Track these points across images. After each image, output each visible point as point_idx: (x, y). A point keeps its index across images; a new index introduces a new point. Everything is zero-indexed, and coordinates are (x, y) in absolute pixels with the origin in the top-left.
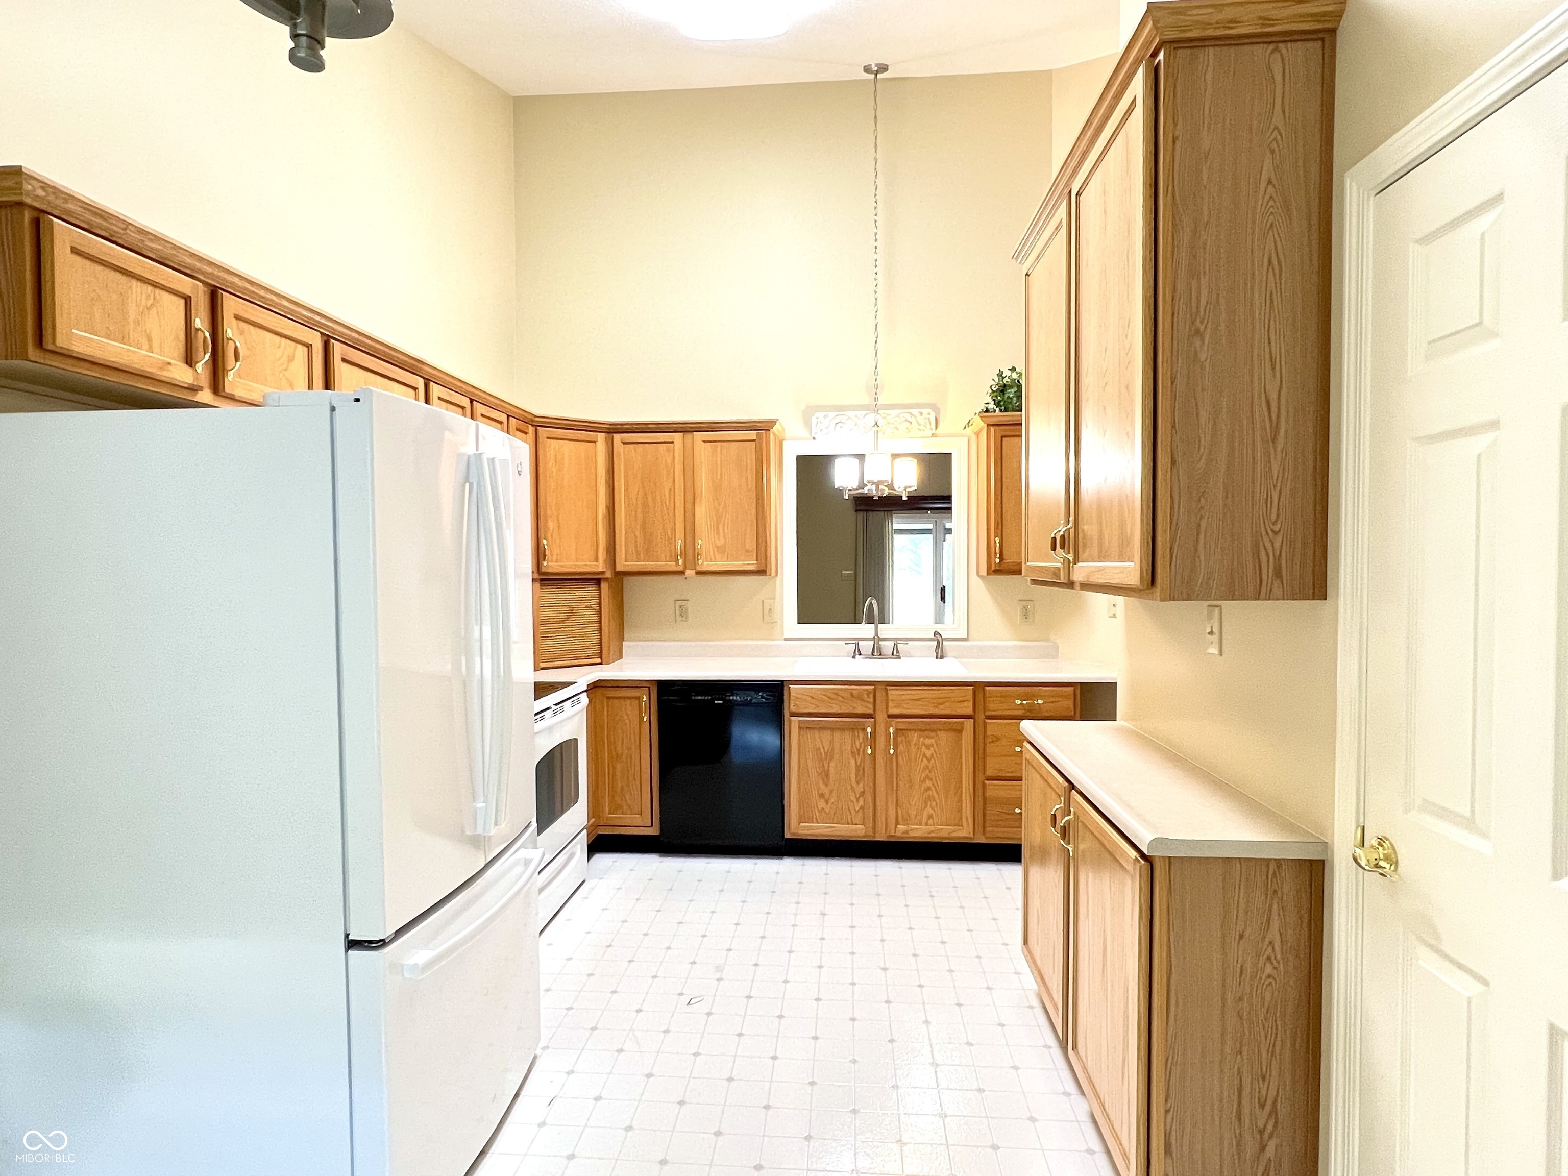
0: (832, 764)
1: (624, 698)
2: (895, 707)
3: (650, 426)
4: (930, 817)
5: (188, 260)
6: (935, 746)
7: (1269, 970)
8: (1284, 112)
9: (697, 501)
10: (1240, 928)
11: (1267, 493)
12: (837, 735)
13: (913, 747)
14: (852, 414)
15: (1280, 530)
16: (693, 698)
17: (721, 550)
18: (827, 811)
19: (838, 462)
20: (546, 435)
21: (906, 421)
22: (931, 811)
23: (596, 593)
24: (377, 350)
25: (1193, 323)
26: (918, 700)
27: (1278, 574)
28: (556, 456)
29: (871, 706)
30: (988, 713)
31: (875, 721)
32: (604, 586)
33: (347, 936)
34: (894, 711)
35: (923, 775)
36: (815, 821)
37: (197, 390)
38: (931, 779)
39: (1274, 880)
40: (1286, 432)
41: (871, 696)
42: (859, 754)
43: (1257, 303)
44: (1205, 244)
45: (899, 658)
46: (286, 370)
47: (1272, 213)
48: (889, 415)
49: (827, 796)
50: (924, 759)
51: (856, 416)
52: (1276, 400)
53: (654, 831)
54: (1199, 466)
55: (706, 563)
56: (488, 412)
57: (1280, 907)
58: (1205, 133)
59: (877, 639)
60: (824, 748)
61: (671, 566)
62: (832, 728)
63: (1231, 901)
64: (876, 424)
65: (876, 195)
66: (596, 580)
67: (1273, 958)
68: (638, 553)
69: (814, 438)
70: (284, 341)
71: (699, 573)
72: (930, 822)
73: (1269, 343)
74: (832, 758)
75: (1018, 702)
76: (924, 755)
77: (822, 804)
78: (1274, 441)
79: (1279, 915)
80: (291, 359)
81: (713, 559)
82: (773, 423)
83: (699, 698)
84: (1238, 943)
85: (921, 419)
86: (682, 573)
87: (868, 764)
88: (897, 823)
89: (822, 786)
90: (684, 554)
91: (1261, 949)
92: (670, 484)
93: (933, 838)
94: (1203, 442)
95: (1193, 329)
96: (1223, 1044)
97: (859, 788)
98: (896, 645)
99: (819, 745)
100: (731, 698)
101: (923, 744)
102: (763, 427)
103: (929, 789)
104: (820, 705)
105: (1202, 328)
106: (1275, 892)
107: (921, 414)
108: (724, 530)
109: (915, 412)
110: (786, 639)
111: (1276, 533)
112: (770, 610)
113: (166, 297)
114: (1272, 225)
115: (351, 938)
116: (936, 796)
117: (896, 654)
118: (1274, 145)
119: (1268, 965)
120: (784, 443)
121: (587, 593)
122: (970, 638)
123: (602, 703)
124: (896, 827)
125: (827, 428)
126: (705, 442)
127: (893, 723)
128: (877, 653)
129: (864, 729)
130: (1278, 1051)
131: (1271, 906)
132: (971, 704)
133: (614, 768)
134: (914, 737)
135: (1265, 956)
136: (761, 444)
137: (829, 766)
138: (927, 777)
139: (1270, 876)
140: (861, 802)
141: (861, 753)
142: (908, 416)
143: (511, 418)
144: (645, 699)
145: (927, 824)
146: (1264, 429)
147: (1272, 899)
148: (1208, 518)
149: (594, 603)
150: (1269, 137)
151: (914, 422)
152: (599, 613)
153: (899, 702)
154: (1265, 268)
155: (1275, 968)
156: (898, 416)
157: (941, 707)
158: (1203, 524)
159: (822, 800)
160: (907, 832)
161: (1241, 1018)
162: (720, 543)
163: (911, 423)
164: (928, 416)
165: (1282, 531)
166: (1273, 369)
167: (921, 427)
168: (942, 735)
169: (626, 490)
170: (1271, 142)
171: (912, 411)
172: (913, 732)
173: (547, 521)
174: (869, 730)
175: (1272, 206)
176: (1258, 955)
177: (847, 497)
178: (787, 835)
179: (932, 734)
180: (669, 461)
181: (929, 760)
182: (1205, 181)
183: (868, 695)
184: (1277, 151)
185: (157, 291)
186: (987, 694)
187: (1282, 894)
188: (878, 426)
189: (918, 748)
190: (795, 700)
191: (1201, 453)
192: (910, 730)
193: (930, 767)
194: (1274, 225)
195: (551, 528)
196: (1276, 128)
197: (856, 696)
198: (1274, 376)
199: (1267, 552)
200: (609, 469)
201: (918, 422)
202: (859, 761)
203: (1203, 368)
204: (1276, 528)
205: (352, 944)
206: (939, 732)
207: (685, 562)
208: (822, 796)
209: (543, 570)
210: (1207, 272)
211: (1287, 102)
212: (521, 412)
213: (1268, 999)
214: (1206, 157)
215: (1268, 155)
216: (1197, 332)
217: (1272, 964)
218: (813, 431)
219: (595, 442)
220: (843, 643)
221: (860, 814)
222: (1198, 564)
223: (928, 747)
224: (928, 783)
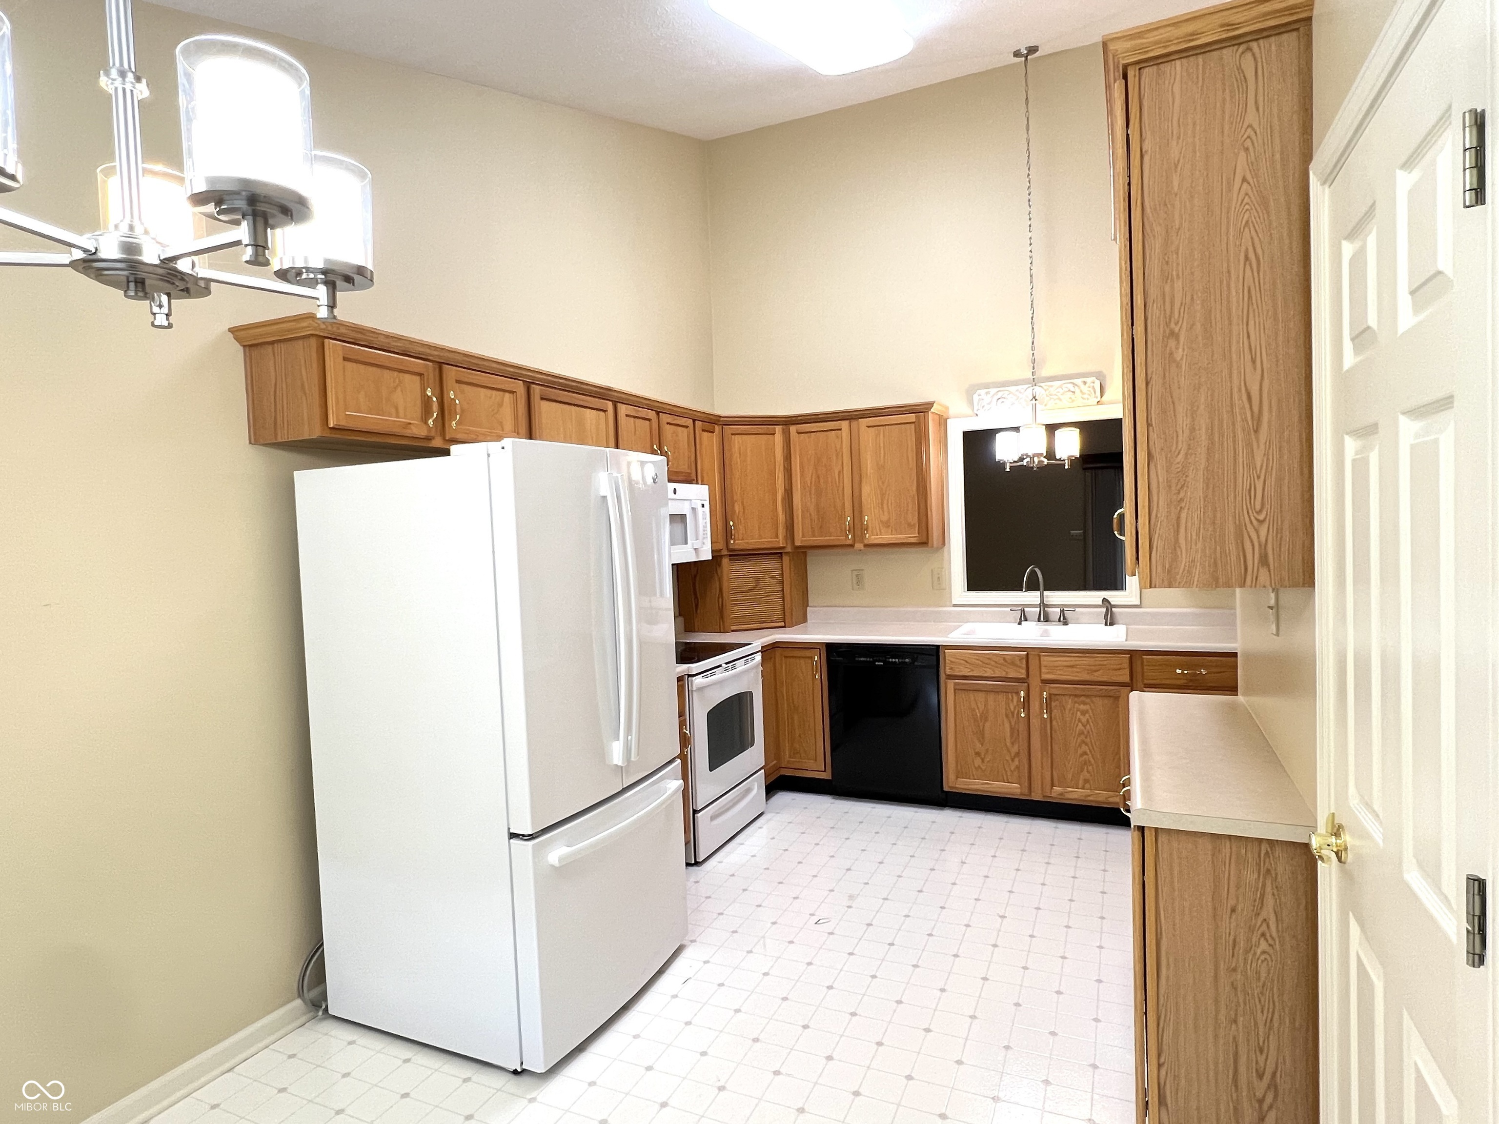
0: (988, 725)
1: (799, 657)
2: (1048, 673)
3: (820, 416)
4: (1086, 781)
5: (421, 349)
6: (1090, 711)
7: (1264, 945)
8: (1258, 109)
9: (864, 480)
10: (1232, 902)
11: (1250, 484)
12: (991, 697)
13: (1067, 712)
14: (1013, 389)
15: (1265, 518)
16: (857, 659)
17: (887, 524)
18: (984, 768)
19: (999, 436)
20: (730, 432)
21: (1069, 391)
22: (1088, 776)
23: (778, 565)
24: (571, 387)
25: (1167, 324)
26: (1072, 667)
27: (1264, 560)
28: (740, 448)
29: (1024, 671)
30: (1146, 682)
31: (1028, 686)
32: (786, 559)
33: (509, 829)
34: (1046, 676)
35: (1079, 741)
36: (971, 777)
37: (430, 439)
38: (1086, 744)
39: (1267, 860)
40: (1269, 422)
41: (1024, 662)
42: (1013, 716)
43: (1234, 299)
44: (1178, 249)
45: (1066, 624)
46: (496, 413)
47: (1247, 210)
48: (1052, 386)
49: (983, 754)
50: (1080, 724)
51: (1017, 390)
52: (1257, 393)
53: (827, 776)
54: (1178, 460)
55: (873, 537)
56: (674, 419)
57: (1274, 887)
58: (1174, 143)
59: (1043, 605)
60: (978, 708)
61: (842, 540)
62: (988, 691)
63: (1221, 875)
64: (1035, 397)
65: (1029, 175)
66: (776, 554)
67: (1268, 935)
68: (813, 532)
69: (977, 415)
70: (494, 393)
71: (866, 546)
72: (1087, 786)
73: (1249, 337)
74: (986, 720)
75: (1178, 671)
76: (1080, 721)
77: (978, 762)
78: (1256, 431)
79: (1273, 894)
80: (500, 405)
81: (879, 533)
82: (931, 404)
83: (862, 659)
84: (1230, 918)
85: (1085, 388)
86: (852, 546)
87: (1022, 727)
88: (1053, 785)
89: (978, 745)
90: (853, 529)
91: (1255, 925)
92: (840, 467)
93: (1092, 801)
94: (1180, 438)
95: (1168, 331)
96: (1217, 1012)
97: (1015, 749)
98: (1062, 611)
99: (973, 705)
100: (890, 660)
101: (1078, 710)
102: (921, 410)
103: (1085, 753)
104: (973, 668)
105: (1176, 330)
106: (1268, 871)
107: (1085, 383)
108: (888, 507)
109: (1078, 381)
110: (955, 606)
111: (1261, 522)
112: (939, 578)
113: (407, 377)
114: (1247, 222)
115: (512, 831)
116: (1093, 761)
117: (1064, 621)
118: (1248, 142)
119: (1262, 941)
120: (948, 421)
121: (770, 564)
122: (1143, 604)
123: (781, 660)
124: (1052, 788)
125: (989, 404)
126: (868, 427)
127: (1047, 689)
128: (1044, 618)
129: (1018, 693)
130: (1276, 1025)
131: (1264, 886)
132: (1127, 671)
133: (792, 719)
134: (1069, 703)
135: (1260, 932)
136: (919, 426)
137: (984, 726)
138: (1083, 742)
139: (1262, 855)
140: (1016, 762)
141: (1015, 716)
142: (1071, 387)
143: (697, 422)
144: (816, 659)
145: (1083, 788)
146: (1245, 420)
147: (1265, 878)
148: (1188, 509)
149: (776, 574)
150: (1242, 136)
151: (1077, 390)
152: (782, 582)
153: (1050, 669)
154: (1242, 263)
155: (1270, 945)
156: (1061, 387)
157: (1096, 674)
158: (1183, 515)
159: (979, 759)
160: (1061, 794)
161: (1236, 989)
162: (885, 518)
163: (1074, 392)
164: (1092, 384)
165: (1267, 520)
166: (1254, 361)
167: (1086, 396)
168: (1099, 702)
169: (802, 475)
170: (1245, 141)
171: (1075, 381)
172: (1067, 697)
173: (733, 506)
174: (1022, 694)
175: (1247, 204)
176: (1251, 929)
177: (1008, 470)
178: (946, 789)
179: (1088, 700)
180: (838, 447)
181: (1084, 726)
182: (1176, 189)
183: (1020, 660)
184: (1251, 149)
185: (401, 375)
186: (1145, 663)
187: (1276, 874)
188: (1036, 400)
189: (1073, 714)
190: (949, 664)
191: (1179, 448)
192: (1064, 695)
193: (1086, 733)
194: (1250, 221)
195: (737, 512)
196: (1250, 126)
197: (1009, 661)
198: (1255, 369)
199: (1252, 541)
200: (787, 457)
201: (1081, 391)
202: (1013, 724)
203: (1179, 366)
204: (1261, 517)
205: (513, 836)
206: (1094, 699)
207: (854, 536)
208: (978, 754)
209: (731, 547)
210: (1181, 275)
211: (1260, 99)
212: (705, 415)
213: (1263, 975)
214: (1176, 167)
215: (1243, 154)
216: (1172, 333)
217: (1267, 941)
218: (976, 407)
219: (774, 434)
220: (1009, 609)
221: (1016, 773)
222: (1179, 553)
223: (1084, 713)
224: (1084, 748)
